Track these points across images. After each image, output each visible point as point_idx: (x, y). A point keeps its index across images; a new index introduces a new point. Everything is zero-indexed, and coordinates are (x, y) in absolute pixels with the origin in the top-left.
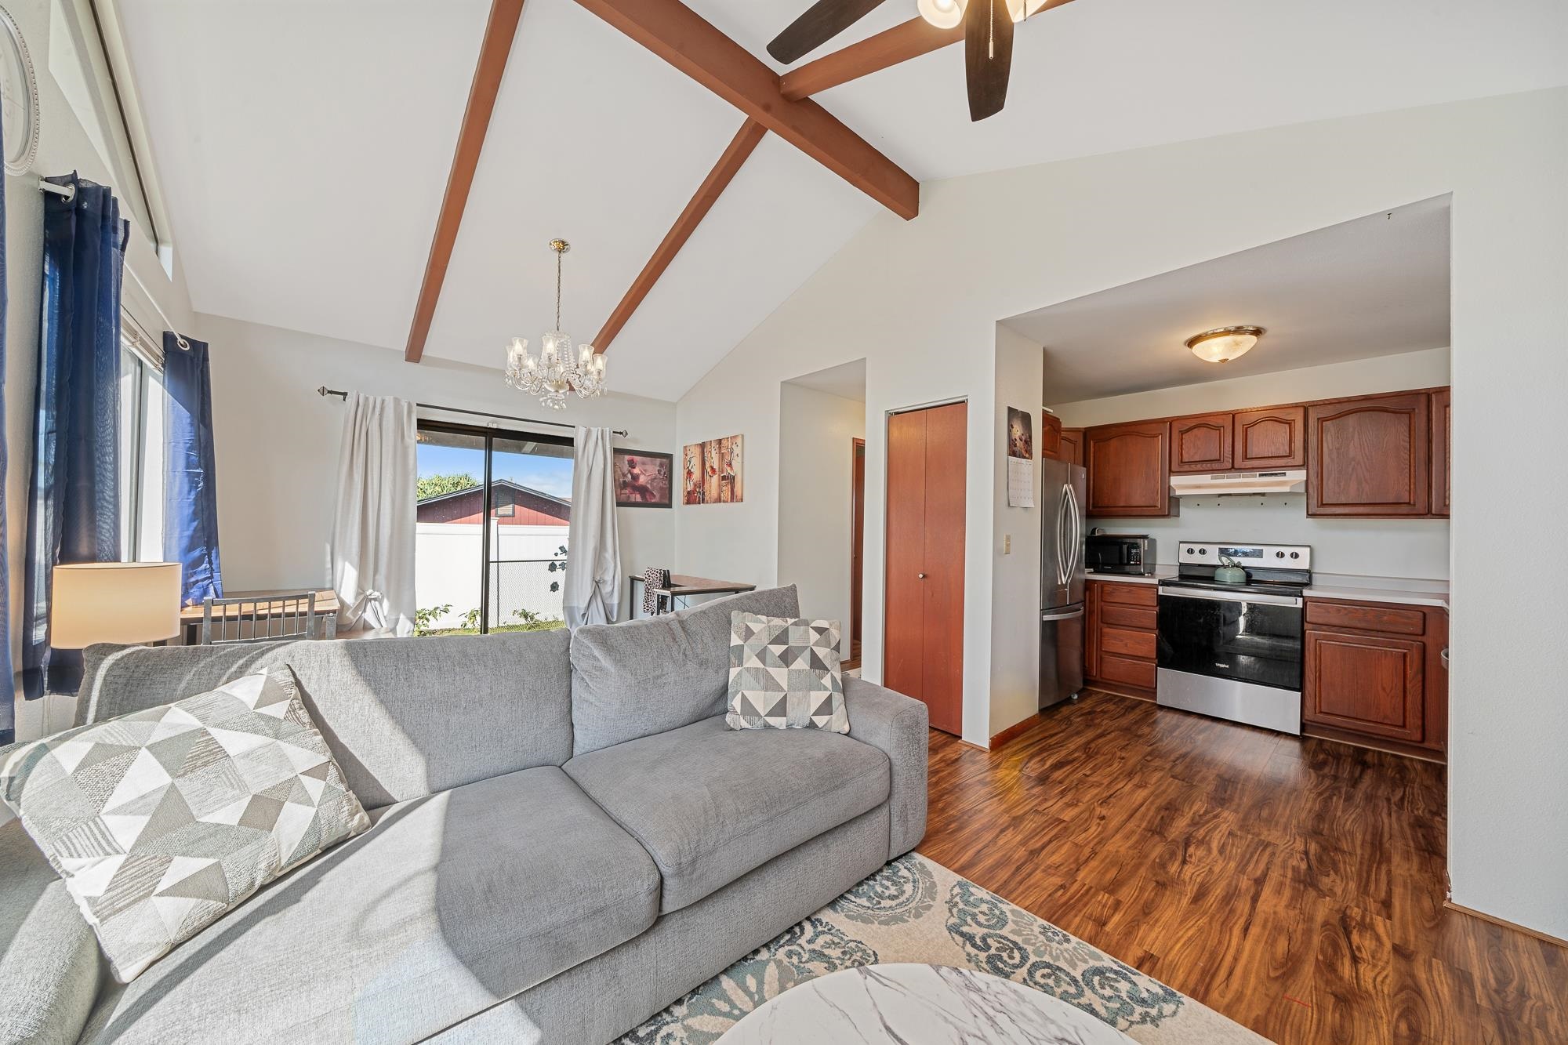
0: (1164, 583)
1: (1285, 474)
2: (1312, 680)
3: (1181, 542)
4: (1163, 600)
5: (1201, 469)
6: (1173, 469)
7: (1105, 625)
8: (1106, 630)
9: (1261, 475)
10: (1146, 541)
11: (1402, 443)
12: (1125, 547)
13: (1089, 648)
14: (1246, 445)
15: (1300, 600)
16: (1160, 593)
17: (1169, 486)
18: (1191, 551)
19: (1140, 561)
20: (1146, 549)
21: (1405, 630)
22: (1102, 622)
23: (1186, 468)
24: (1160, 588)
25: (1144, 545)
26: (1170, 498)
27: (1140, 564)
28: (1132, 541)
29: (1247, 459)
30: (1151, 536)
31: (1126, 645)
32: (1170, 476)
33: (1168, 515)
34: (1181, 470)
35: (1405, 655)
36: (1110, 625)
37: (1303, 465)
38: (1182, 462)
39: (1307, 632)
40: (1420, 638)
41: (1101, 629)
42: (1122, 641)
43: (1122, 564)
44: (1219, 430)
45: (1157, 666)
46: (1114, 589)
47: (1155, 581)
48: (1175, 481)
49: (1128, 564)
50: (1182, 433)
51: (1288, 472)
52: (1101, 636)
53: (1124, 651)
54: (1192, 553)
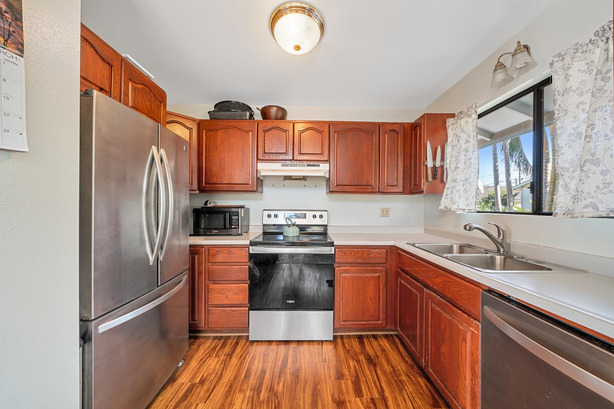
0: (253, 244)
1: (319, 165)
2: (338, 301)
3: (264, 210)
4: (252, 257)
5: (276, 159)
6: (259, 158)
7: (212, 282)
8: (212, 286)
9: (308, 165)
10: (243, 210)
11: (369, 151)
12: (228, 215)
13: (198, 304)
14: (300, 145)
15: (333, 248)
16: (251, 252)
17: (257, 170)
18: (269, 216)
19: (238, 225)
20: (243, 215)
21: (380, 262)
22: (209, 280)
23: (267, 157)
24: (251, 247)
25: (242, 212)
26: (258, 178)
27: (238, 228)
28: (234, 210)
29: (301, 154)
30: (246, 207)
31: (227, 296)
32: (257, 162)
33: (256, 191)
34: (264, 158)
35: (379, 277)
36: (215, 282)
37: (328, 161)
38: (265, 153)
39: (336, 268)
40: (384, 265)
41: (208, 286)
42: (224, 294)
43: (225, 228)
44: (286, 132)
45: (249, 310)
46: (217, 251)
47: (248, 242)
48: (261, 166)
49: (231, 228)
50: (265, 131)
51: (321, 165)
52: (208, 293)
53: (226, 302)
54: (270, 217)
